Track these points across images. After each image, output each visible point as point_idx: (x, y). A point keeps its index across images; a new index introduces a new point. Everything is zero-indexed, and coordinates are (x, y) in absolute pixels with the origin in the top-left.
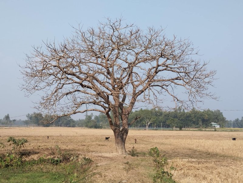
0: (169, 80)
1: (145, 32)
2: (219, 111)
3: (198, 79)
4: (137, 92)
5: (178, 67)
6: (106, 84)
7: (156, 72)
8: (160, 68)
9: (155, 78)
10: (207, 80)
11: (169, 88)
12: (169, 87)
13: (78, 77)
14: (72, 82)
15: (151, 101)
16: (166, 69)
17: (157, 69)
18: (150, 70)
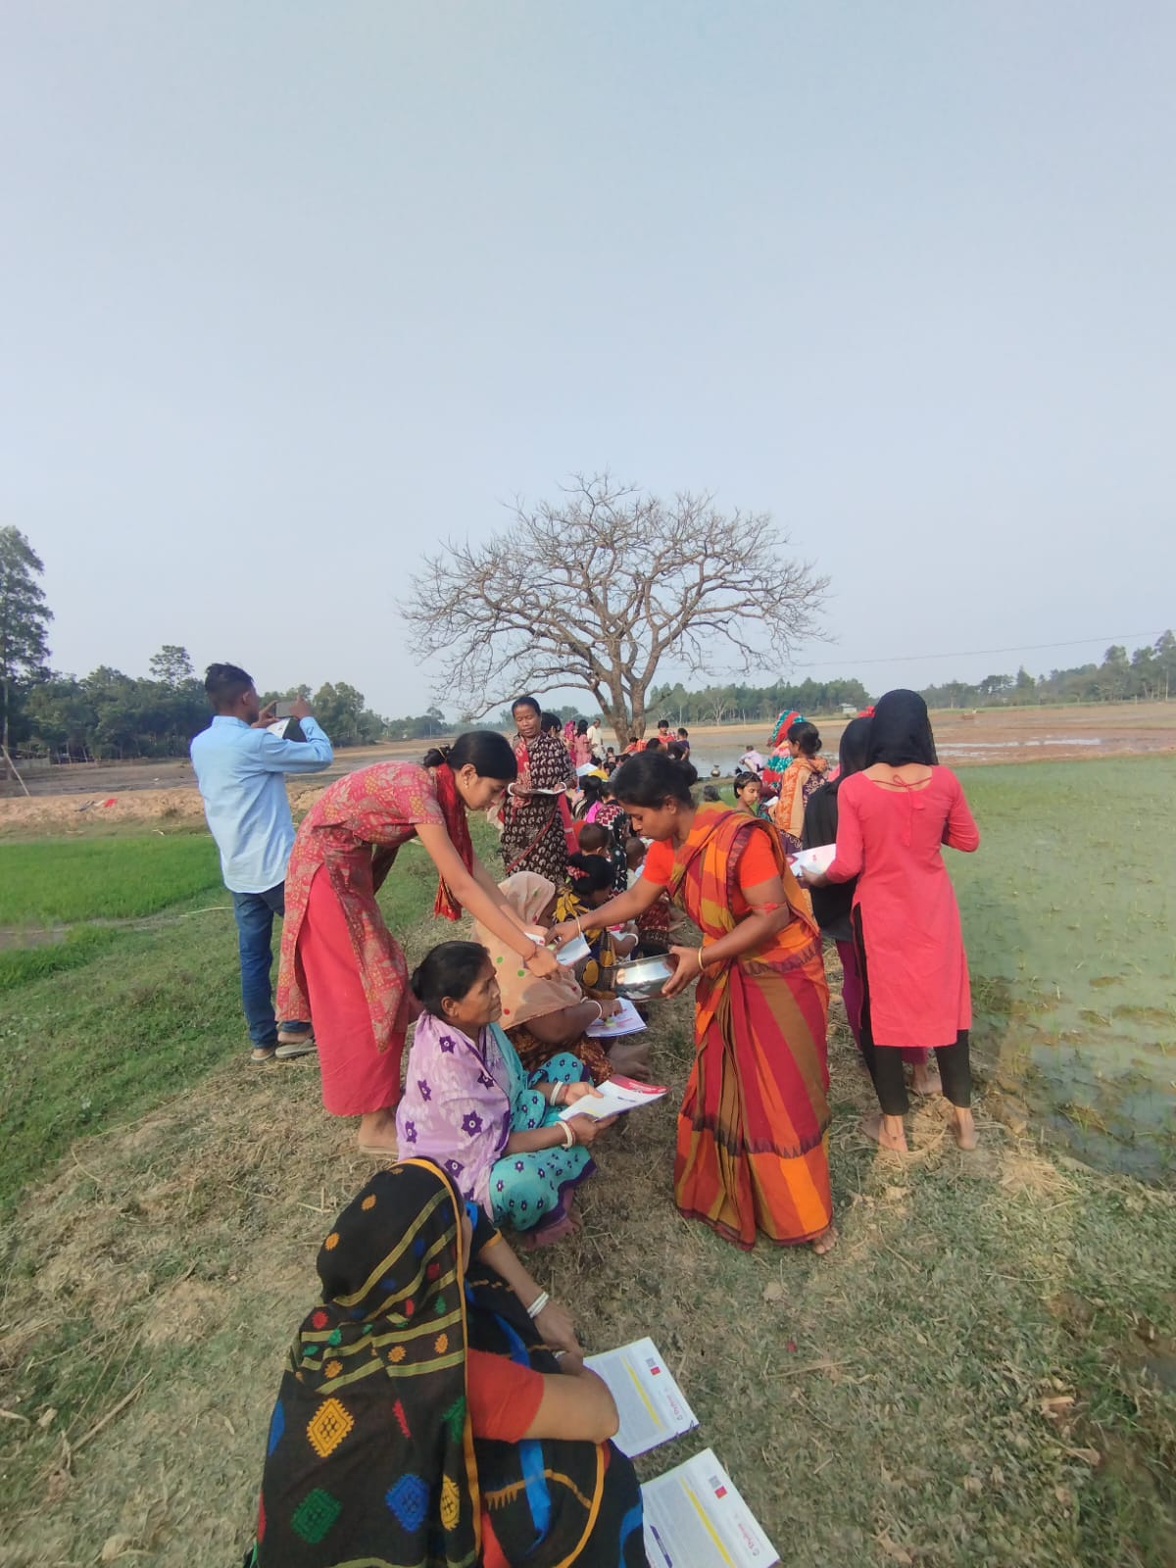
0: (726, 609)
1: (670, 506)
2: (855, 681)
3: (790, 601)
4: (660, 640)
5: (749, 579)
6: (591, 627)
7: (700, 594)
8: (706, 585)
9: (699, 606)
10: (810, 600)
11: (731, 626)
12: (731, 622)
13: (526, 617)
14: (509, 625)
15: (686, 656)
16: (721, 586)
17: (700, 589)
18: (688, 590)
